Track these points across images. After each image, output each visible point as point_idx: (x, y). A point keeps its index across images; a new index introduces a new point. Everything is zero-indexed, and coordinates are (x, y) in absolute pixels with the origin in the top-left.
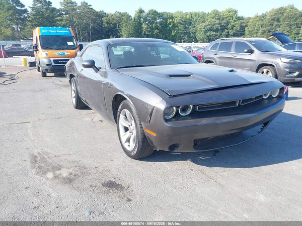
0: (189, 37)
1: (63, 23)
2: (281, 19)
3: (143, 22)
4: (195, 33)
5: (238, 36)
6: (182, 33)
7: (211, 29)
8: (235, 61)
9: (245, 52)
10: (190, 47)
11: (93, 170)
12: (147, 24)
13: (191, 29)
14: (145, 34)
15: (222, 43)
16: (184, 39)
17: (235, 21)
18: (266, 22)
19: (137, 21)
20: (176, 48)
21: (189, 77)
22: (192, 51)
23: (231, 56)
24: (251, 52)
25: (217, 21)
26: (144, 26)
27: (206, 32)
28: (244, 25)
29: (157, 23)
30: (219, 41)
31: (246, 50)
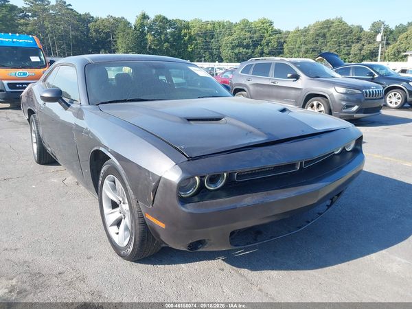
0: (211, 54)
1: (29, 28)
2: (328, 35)
3: (148, 32)
4: (219, 49)
5: (274, 55)
6: (202, 48)
7: (240, 45)
8: (275, 90)
9: (289, 78)
10: (213, 68)
11: (55, 279)
12: (153, 35)
13: (214, 45)
14: (150, 48)
15: (256, 64)
16: (204, 57)
17: (270, 35)
18: (309, 38)
19: (139, 30)
20: (196, 72)
21: (220, 122)
22: (216, 74)
23: (269, 83)
24: (296, 77)
25: (248, 35)
26: (149, 37)
27: (233, 48)
28: (283, 40)
29: (166, 34)
30: (252, 61)
31: (289, 75)
